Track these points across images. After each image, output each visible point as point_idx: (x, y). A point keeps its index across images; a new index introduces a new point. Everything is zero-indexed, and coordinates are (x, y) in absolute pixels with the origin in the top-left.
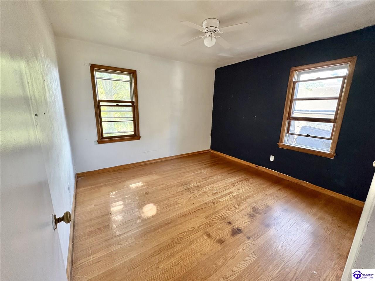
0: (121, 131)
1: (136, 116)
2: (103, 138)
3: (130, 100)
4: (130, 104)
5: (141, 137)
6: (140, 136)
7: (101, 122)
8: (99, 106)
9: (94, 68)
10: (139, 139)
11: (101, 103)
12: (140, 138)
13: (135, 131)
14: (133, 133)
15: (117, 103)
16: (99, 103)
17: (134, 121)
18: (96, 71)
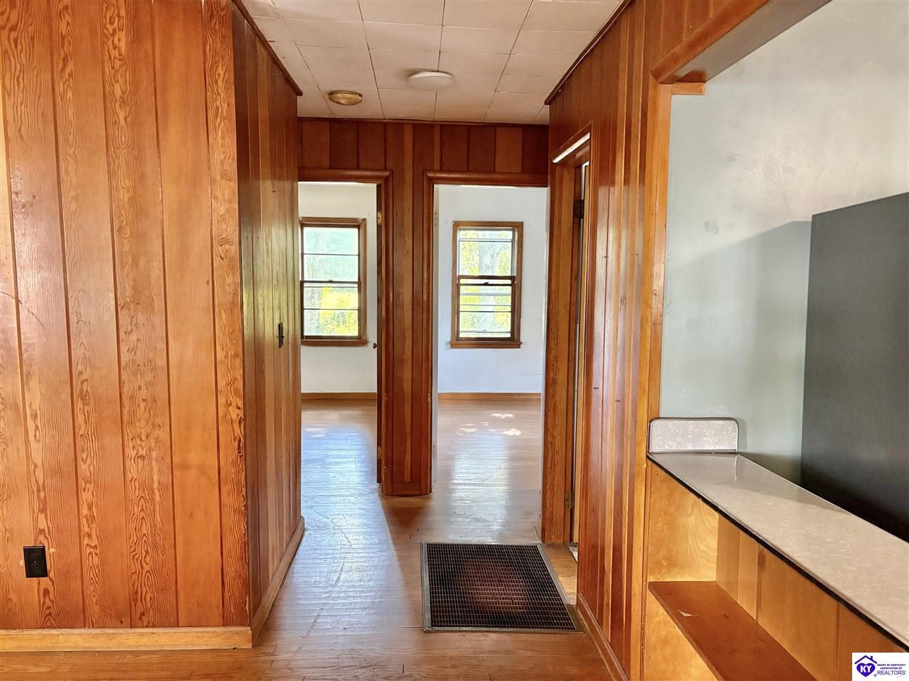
0: (488, 330)
1: (516, 303)
2: (458, 339)
3: (510, 275)
4: (509, 282)
5: (521, 343)
6: (521, 340)
7: (458, 312)
8: (458, 286)
9: (457, 225)
10: (519, 347)
11: (462, 281)
12: (521, 345)
13: (512, 332)
14: (509, 335)
15: (487, 279)
16: (459, 281)
17: (513, 312)
18: (460, 230)
